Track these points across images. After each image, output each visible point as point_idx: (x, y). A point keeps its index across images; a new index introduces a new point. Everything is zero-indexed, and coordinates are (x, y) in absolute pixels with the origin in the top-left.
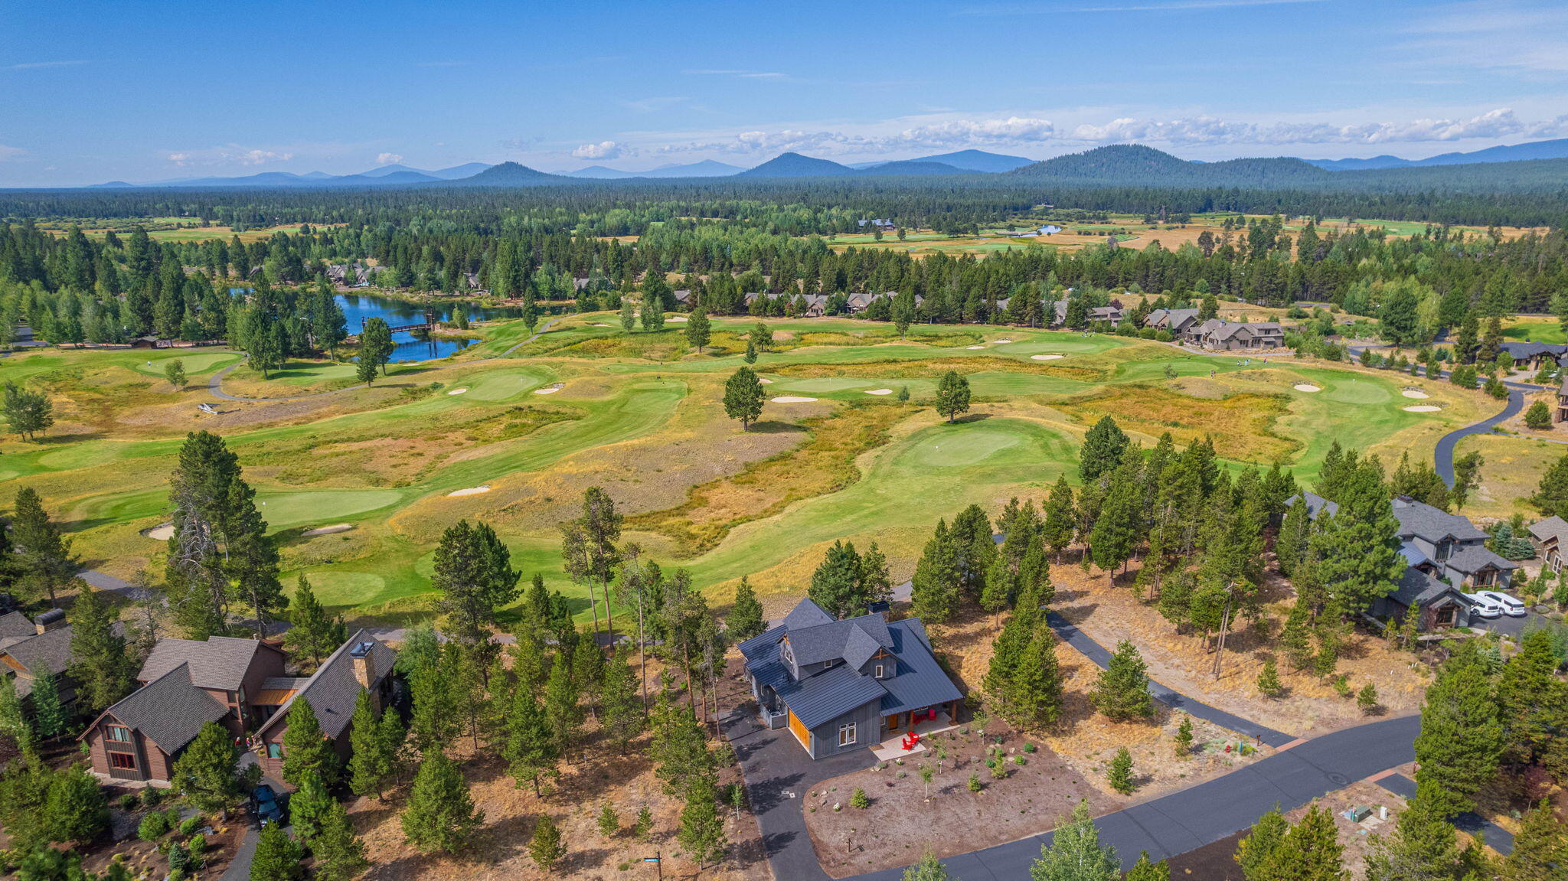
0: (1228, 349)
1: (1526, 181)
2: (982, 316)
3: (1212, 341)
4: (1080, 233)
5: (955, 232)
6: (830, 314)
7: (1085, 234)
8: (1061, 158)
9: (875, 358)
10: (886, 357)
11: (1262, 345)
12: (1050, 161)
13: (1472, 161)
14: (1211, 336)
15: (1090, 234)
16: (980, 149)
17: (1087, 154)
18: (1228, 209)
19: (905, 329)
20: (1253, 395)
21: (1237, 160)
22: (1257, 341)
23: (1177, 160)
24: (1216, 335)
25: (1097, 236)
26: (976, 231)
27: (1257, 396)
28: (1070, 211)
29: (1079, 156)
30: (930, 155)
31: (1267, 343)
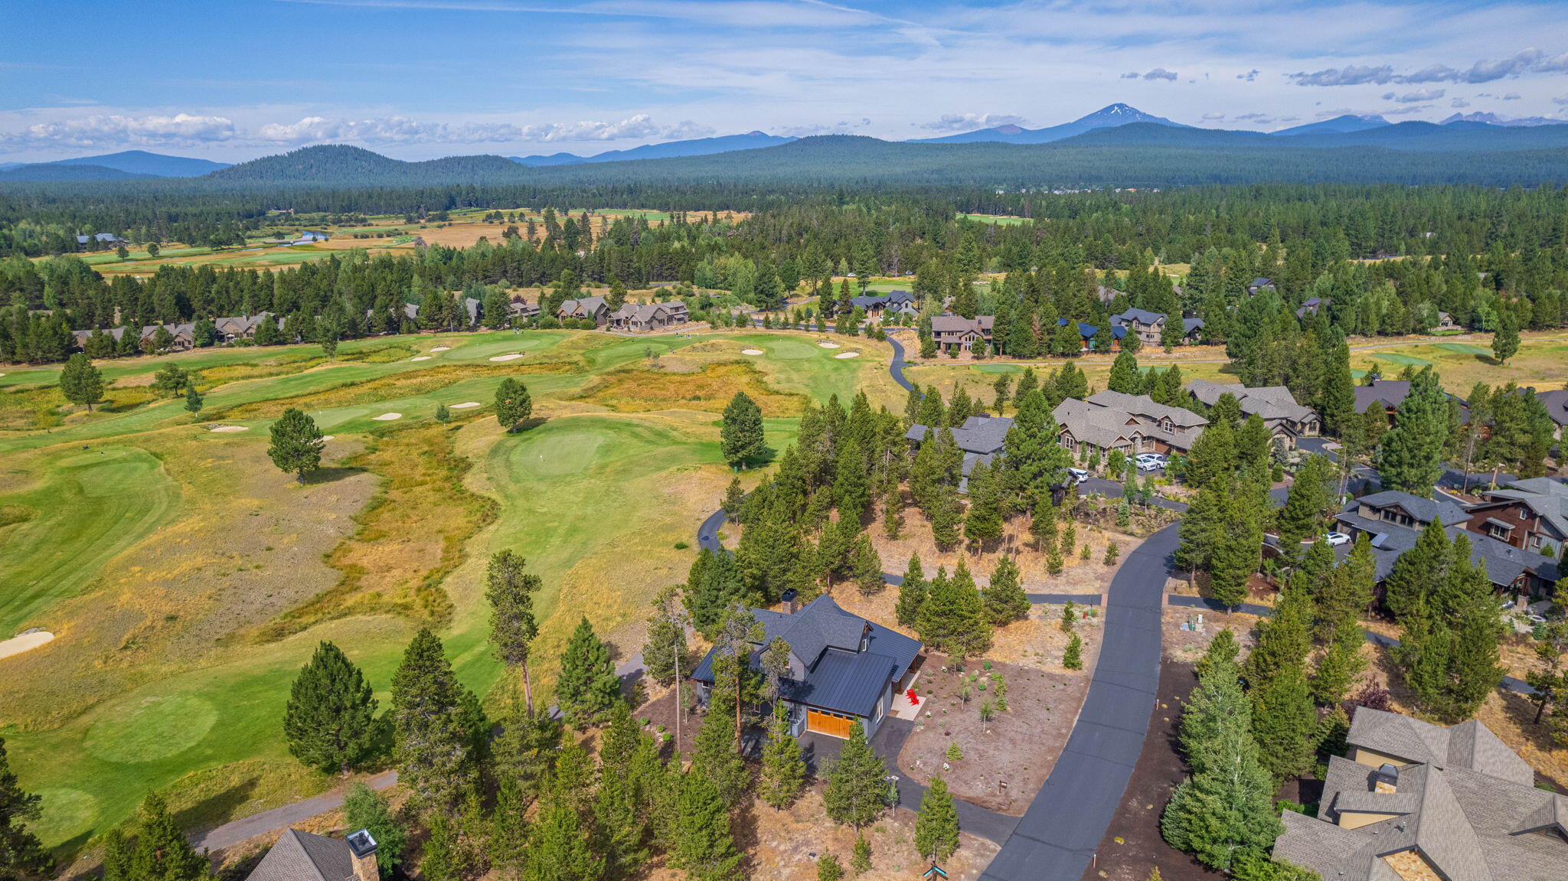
0: (652, 329)
1: (685, 173)
2: (393, 326)
3: (635, 323)
4: (356, 237)
5: (218, 244)
6: (203, 346)
7: (362, 237)
8: (263, 160)
9: (329, 385)
10: (341, 381)
11: (675, 322)
12: (252, 164)
13: (629, 158)
14: (633, 319)
15: (367, 237)
16: (145, 150)
17: (291, 155)
18: (471, 205)
19: (334, 349)
20: (720, 364)
21: (446, 159)
22: (670, 318)
23: (387, 159)
24: (637, 318)
25: (376, 239)
26: (242, 242)
27: (725, 365)
28: (314, 215)
29: (283, 157)
30: (80, 156)
31: (679, 320)
